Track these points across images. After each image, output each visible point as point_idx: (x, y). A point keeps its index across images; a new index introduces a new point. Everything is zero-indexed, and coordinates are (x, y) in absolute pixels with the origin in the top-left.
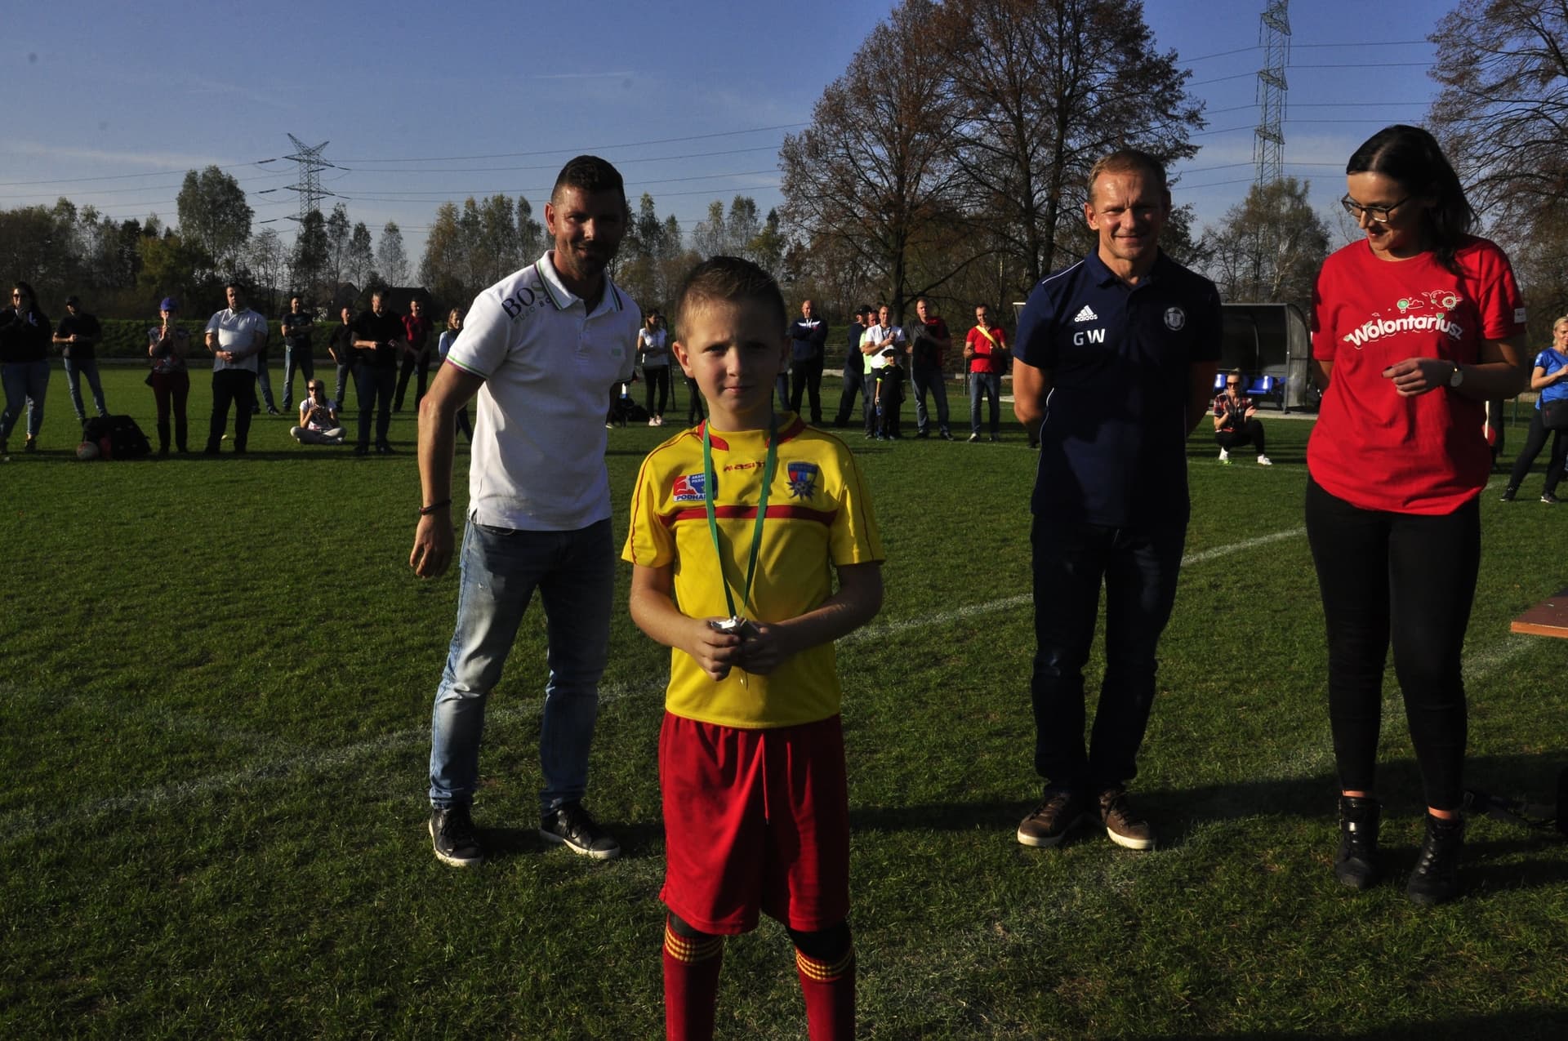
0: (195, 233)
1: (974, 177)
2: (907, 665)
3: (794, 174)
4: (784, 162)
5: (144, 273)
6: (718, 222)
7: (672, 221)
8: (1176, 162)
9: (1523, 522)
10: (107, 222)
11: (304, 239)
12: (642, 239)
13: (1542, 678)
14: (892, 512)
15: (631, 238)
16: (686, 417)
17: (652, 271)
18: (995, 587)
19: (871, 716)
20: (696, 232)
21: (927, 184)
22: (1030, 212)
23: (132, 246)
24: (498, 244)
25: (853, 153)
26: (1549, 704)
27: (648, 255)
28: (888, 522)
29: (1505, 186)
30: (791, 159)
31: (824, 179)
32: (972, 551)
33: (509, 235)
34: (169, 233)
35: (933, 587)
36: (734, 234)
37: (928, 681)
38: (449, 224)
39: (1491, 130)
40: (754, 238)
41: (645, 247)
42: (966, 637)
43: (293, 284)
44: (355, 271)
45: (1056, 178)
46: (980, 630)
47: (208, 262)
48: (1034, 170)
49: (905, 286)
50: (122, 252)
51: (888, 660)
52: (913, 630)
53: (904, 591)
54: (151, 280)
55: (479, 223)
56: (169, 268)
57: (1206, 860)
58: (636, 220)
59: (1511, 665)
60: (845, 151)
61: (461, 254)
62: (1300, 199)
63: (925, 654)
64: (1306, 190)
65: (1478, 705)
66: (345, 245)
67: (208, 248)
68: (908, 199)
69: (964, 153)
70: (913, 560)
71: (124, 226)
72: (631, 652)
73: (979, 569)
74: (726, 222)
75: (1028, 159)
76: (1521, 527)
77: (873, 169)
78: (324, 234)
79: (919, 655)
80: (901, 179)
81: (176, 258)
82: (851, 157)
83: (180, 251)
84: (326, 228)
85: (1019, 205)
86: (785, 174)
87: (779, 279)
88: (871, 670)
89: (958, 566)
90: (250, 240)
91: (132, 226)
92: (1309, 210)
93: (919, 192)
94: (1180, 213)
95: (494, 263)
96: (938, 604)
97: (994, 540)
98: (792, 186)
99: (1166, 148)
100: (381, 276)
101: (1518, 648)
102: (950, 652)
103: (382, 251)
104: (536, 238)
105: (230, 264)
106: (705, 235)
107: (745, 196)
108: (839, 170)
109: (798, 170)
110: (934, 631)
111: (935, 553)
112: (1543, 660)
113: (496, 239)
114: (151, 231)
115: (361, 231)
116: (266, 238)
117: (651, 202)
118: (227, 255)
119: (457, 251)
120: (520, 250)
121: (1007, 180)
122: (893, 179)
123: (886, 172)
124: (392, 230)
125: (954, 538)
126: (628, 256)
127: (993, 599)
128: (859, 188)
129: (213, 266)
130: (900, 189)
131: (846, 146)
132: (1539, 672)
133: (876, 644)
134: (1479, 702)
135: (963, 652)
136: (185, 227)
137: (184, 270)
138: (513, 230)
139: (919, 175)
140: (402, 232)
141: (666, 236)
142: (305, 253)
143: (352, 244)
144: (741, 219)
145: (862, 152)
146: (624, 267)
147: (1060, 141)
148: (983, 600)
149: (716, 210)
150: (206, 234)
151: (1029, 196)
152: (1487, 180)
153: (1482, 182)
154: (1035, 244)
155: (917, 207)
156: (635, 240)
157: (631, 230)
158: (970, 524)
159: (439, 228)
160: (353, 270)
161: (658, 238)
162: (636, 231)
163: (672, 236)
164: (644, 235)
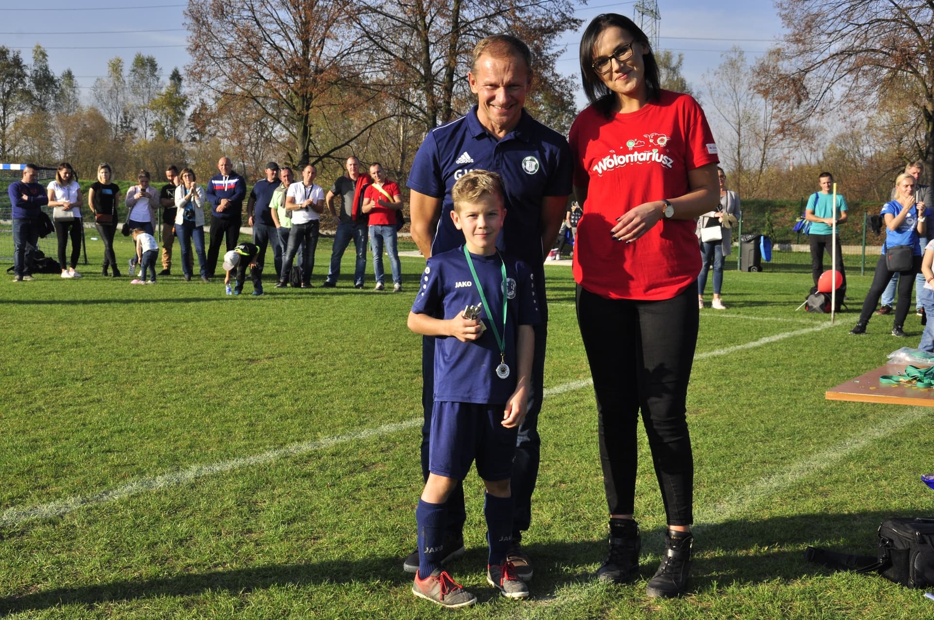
1: (376, 43)
2: (339, 471)
3: (200, 34)
4: (189, 21)
6: (118, 79)
7: (69, 75)
8: (563, 34)
9: (865, 351)
12: (35, 93)
13: (873, 467)
14: (314, 351)
15: (23, 91)
16: (100, 270)
17: (47, 126)
18: (412, 409)
19: (311, 511)
20: (95, 88)
21: (331, 49)
22: (428, 80)
25: (258, 16)
26: (877, 486)
27: (44, 109)
28: (309, 358)
29: (853, 59)
30: (197, 20)
31: (230, 40)
32: (388, 380)
35: (356, 410)
36: (135, 92)
37: (358, 483)
39: (840, 9)
40: (156, 97)
41: (40, 101)
42: (389, 448)
45: (453, 47)
46: (401, 442)
48: (432, 39)
49: (311, 147)
51: (321, 468)
52: (342, 445)
53: (330, 413)
57: (602, 604)
58: (28, 72)
59: (849, 459)
60: (250, 14)
62: (674, 70)
63: (354, 462)
64: (680, 63)
65: (821, 488)
68: (313, 63)
69: (366, 20)
70: (336, 388)
72: (79, 471)
73: (396, 395)
74: (127, 80)
75: (426, 28)
76: (863, 355)
77: (278, 33)
79: (349, 463)
80: (306, 43)
82: (256, 20)
85: (418, 71)
86: (190, 33)
87: (183, 139)
88: (308, 476)
89: (378, 393)
92: (682, 81)
93: (323, 57)
94: (566, 82)
96: (361, 424)
97: (408, 372)
98: (198, 46)
99: (553, 21)
101: (855, 446)
102: (376, 460)
106: (105, 93)
107: (146, 54)
108: (246, 33)
109: (204, 30)
110: (359, 444)
111: (355, 383)
112: (874, 454)
117: (44, 55)
121: (406, 48)
122: (298, 43)
123: (292, 36)
125: (373, 371)
126: (20, 109)
127: (410, 418)
128: (265, 51)
130: (305, 54)
131: (252, 9)
132: (871, 463)
133: (310, 456)
134: (822, 485)
135: (388, 460)
139: (323, 40)
141: (62, 91)
144: (142, 77)
145: (267, 15)
146: (16, 121)
147: (457, 12)
148: (402, 420)
149: (116, 67)
151: (428, 65)
152: (837, 54)
153: (833, 56)
154: (435, 108)
155: (322, 71)
156: (28, 93)
157: (22, 82)
158: (385, 359)
161: (53, 92)
162: (29, 83)
163: (68, 91)
164: (37, 89)
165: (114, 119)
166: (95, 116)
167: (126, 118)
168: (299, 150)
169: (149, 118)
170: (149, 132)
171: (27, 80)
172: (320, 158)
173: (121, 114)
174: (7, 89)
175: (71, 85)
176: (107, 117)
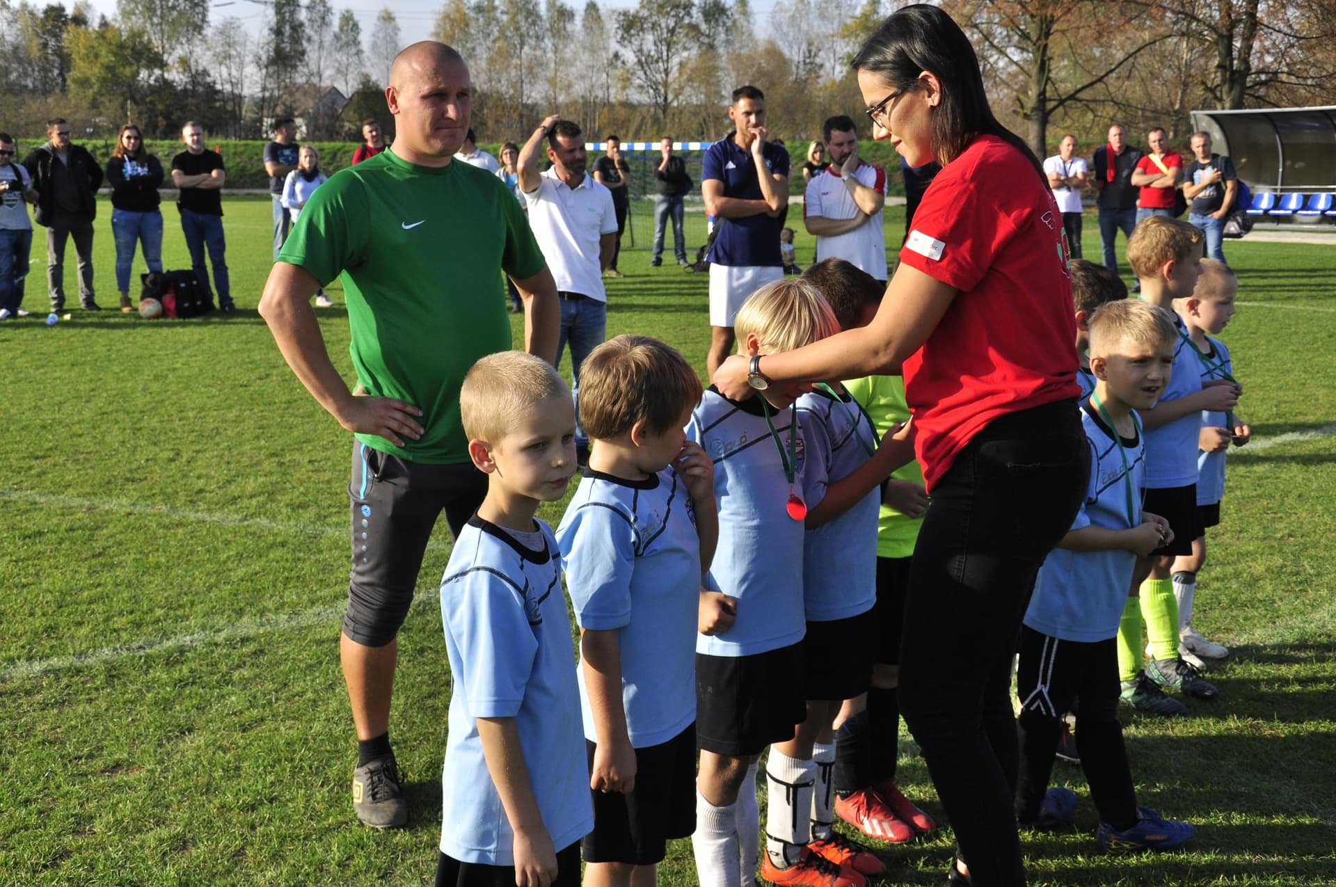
0: (138, 22)
5: (73, 74)
10: (24, 6)
11: (278, 32)
12: (703, 27)
15: (690, 25)
17: (716, 68)
20: (774, 14)
23: (57, 37)
24: (521, 36)
27: (711, 47)
33: (534, 23)
34: (104, 24)
36: (823, 16)
38: (458, 10)
40: (849, 21)
41: (708, 36)
43: (264, 89)
44: (341, 72)
47: (157, 61)
49: (1050, 87)
50: (45, 45)
54: (84, 83)
55: (495, 8)
56: (109, 68)
61: (474, 49)
66: (328, 38)
67: (156, 44)
71: (46, 12)
78: (301, 25)
81: (115, 54)
83: (121, 46)
84: (303, 15)
90: (208, 32)
91: (55, 13)
95: (515, 61)
100: (374, 78)
103: (374, 46)
104: (569, 27)
105: (184, 62)
106: (784, 18)
113: (517, 29)
114: (79, 20)
115: (350, 24)
116: (228, 31)
118: (179, 52)
119: (469, 45)
120: (548, 43)
124: (388, 18)
126: (685, 49)
129: (163, 65)
136: (126, 14)
137: (128, 71)
138: (539, 17)
140: (400, 22)
141: (734, 22)
142: (278, 50)
143: (337, 37)
146: (681, 64)
150: (152, 24)
156: (694, 28)
157: (689, 14)
159: (447, 16)
160: (339, 71)
161: (724, 24)
162: (697, 16)
163: (741, 21)
164: (707, 21)
165: (795, 54)
166: (773, 52)
167: (810, 51)
168: (1033, 93)
169: (838, 49)
170: (838, 68)
171: (694, 11)
172: (1061, 102)
173: (804, 47)
174: (672, 23)
175: (745, 13)
176: (786, 52)
